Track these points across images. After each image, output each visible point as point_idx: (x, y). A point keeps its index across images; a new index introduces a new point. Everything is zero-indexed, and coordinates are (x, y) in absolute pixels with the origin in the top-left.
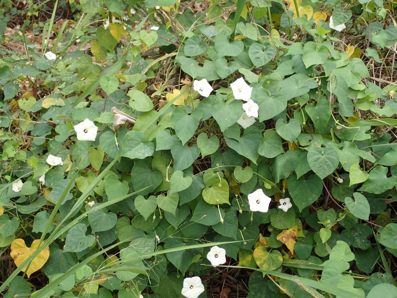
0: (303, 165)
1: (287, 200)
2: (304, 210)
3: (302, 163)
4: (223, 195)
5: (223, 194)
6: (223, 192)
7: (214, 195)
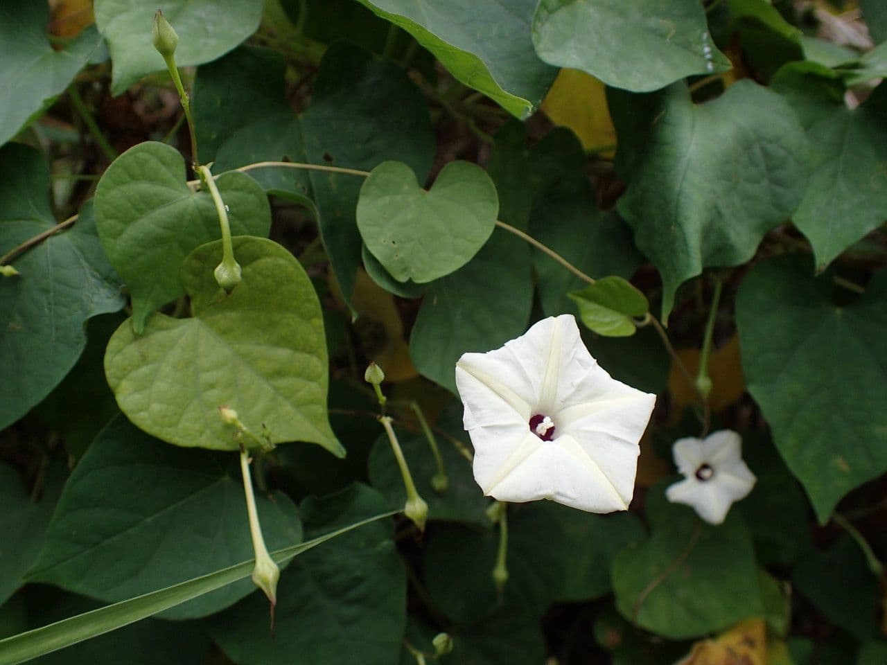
0: (842, 185)
1: (725, 444)
2: (846, 504)
3: (835, 176)
4: (283, 383)
5: (279, 373)
6: (283, 353)
7: (205, 377)
